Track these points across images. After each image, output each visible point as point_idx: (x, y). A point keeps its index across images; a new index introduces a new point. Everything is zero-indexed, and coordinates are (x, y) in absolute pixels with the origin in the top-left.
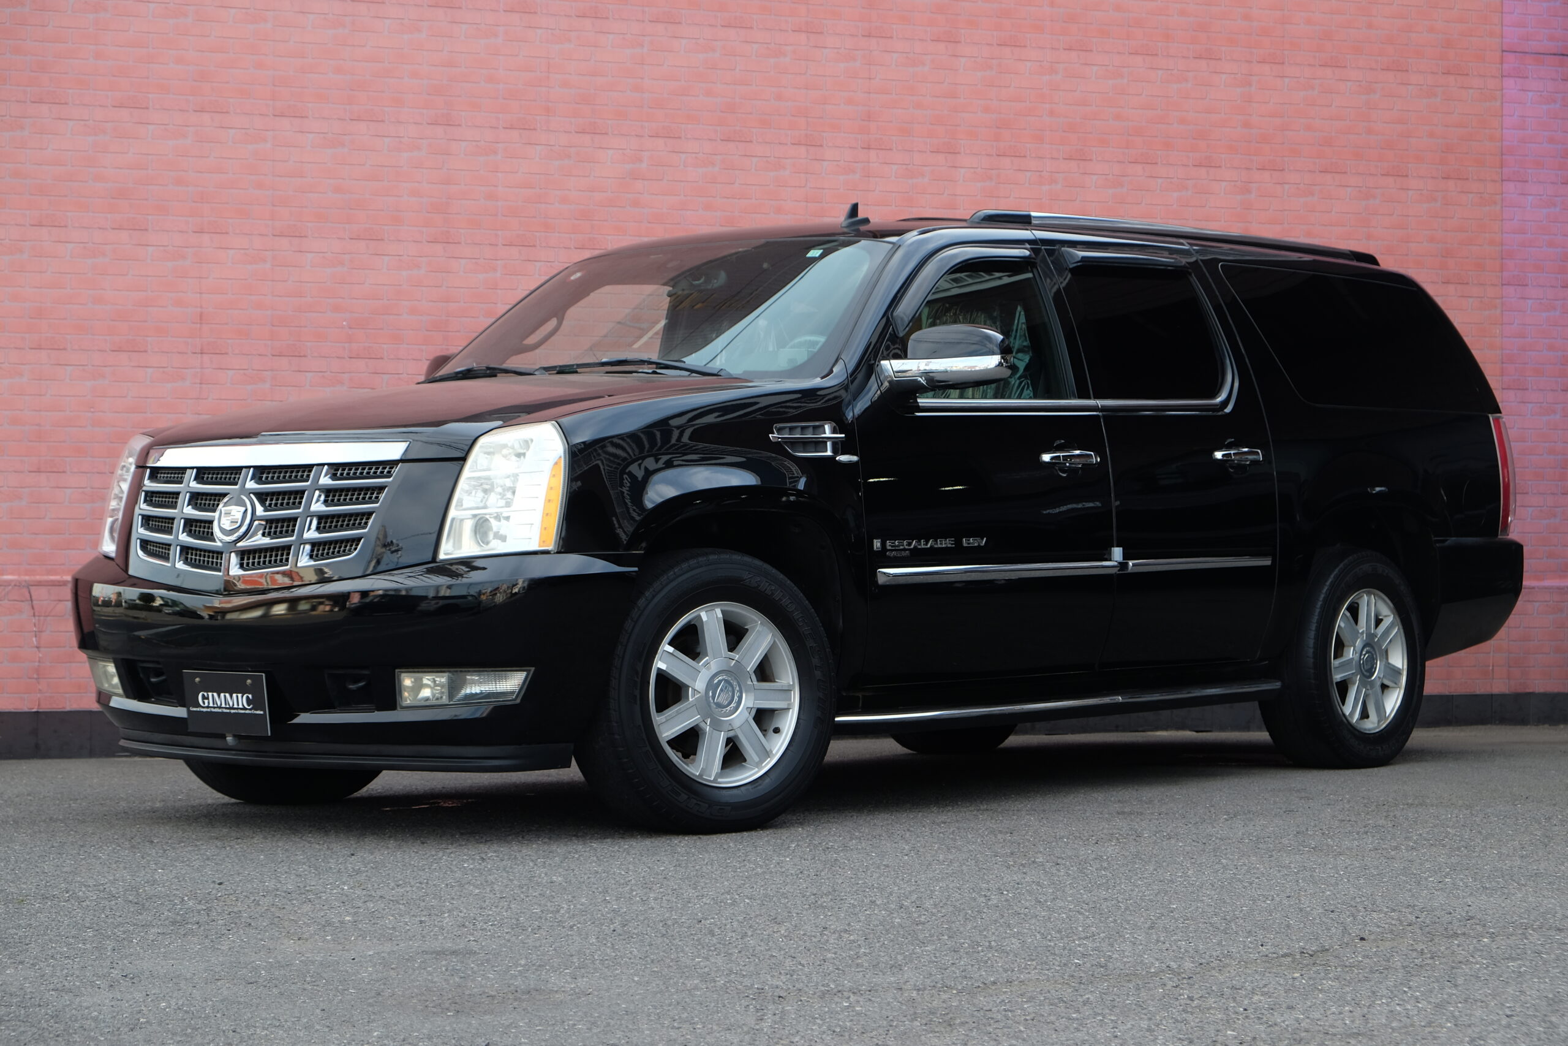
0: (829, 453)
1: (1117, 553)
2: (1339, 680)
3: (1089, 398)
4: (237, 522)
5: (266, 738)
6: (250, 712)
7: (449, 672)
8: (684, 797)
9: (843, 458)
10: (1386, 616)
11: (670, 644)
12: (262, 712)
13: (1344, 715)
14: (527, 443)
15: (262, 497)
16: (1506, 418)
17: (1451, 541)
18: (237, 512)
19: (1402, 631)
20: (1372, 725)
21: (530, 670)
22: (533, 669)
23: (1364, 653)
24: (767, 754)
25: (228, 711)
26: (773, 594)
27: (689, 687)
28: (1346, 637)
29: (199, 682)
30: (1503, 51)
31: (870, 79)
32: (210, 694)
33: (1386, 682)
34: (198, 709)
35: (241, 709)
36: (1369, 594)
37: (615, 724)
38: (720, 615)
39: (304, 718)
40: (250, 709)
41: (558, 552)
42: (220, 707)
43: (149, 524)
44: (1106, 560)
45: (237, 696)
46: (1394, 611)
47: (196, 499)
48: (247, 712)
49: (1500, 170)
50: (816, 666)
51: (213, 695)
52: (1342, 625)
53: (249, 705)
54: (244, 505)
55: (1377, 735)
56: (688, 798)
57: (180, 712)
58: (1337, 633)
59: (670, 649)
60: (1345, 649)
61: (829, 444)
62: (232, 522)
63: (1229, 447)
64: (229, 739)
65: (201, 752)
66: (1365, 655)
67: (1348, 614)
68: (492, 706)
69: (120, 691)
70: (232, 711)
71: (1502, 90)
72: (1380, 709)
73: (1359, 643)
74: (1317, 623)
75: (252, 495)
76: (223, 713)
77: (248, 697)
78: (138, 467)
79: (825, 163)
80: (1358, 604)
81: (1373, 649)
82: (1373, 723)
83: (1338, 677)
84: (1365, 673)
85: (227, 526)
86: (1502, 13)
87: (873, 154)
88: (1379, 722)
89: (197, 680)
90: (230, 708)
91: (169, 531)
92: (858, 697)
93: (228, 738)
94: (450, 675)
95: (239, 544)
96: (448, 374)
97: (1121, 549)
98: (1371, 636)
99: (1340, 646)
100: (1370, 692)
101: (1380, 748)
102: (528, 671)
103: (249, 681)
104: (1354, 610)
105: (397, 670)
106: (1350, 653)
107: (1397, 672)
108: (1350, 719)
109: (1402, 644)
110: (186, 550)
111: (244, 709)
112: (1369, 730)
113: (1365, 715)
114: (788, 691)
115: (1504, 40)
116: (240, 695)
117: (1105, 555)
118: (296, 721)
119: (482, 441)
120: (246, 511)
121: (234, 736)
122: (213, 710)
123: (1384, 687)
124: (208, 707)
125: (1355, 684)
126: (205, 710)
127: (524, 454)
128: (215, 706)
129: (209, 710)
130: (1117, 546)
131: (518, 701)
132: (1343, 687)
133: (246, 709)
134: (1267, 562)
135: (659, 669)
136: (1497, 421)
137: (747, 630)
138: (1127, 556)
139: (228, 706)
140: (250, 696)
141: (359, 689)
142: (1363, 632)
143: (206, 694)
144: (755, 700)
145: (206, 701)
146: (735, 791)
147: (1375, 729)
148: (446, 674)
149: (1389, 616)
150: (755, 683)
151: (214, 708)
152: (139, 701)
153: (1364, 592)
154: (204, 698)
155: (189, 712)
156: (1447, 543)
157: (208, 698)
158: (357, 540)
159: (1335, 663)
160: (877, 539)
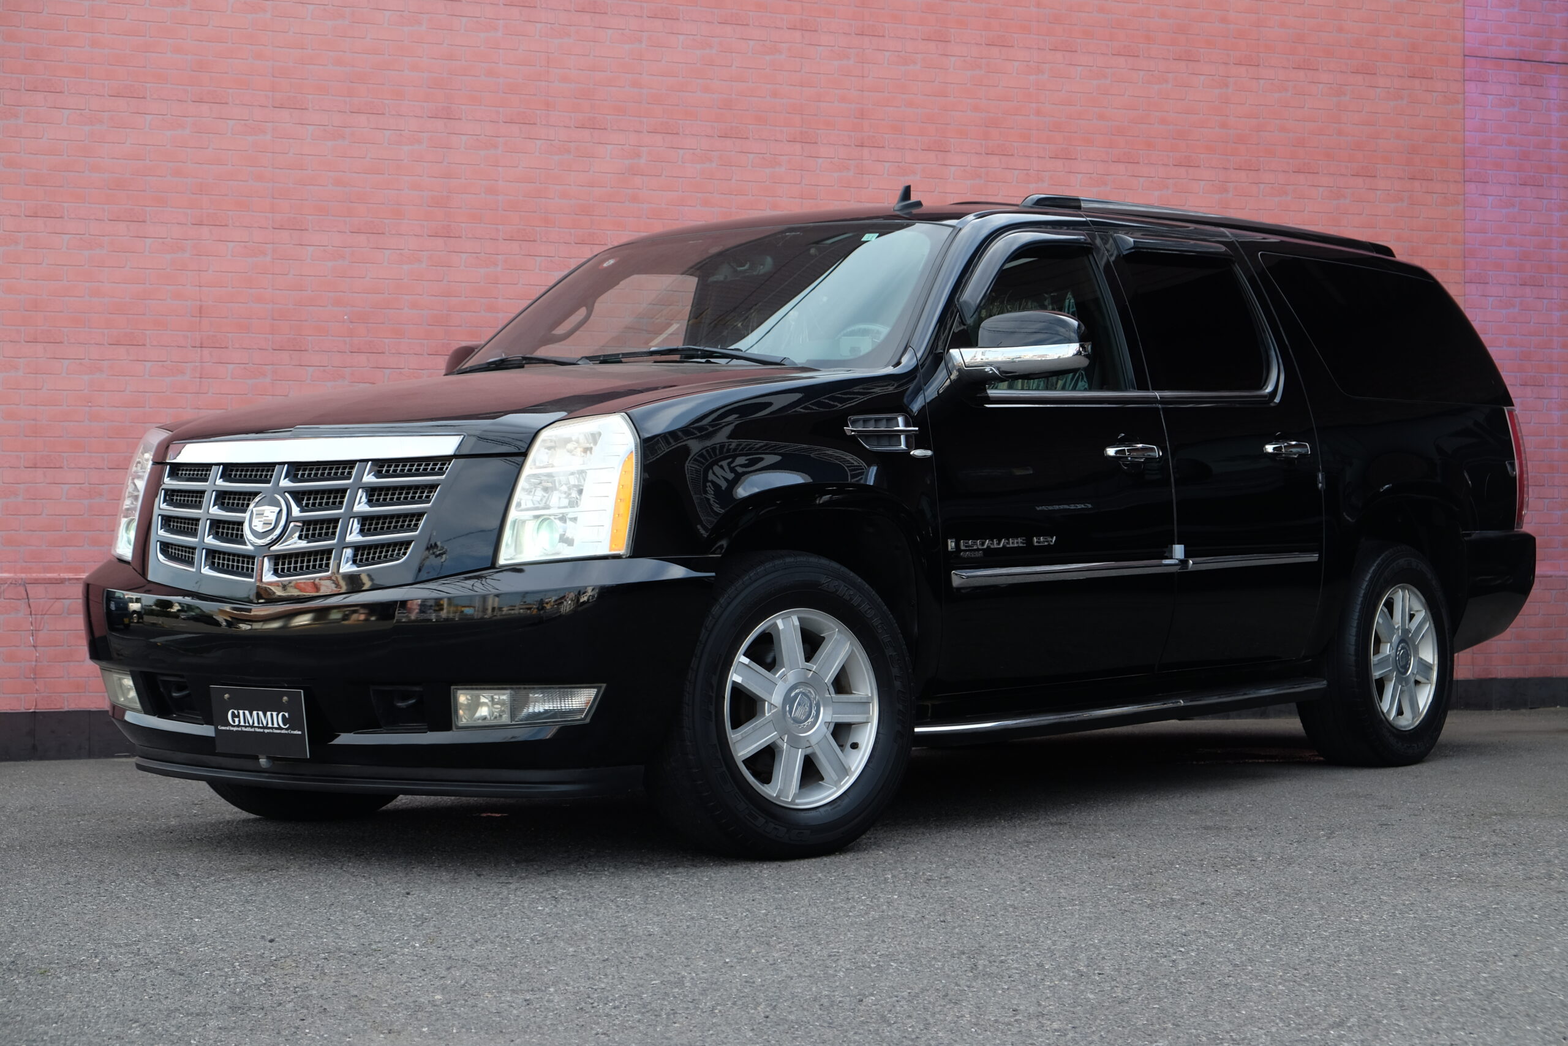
0: (903, 446)
1: (1179, 551)
2: (1377, 677)
3: (1147, 389)
4: (271, 524)
5: (305, 760)
6: (287, 732)
7: (512, 689)
8: (761, 820)
9: (917, 453)
10: (1417, 611)
11: (745, 655)
12: (300, 733)
13: (1382, 712)
14: (595, 437)
15: (298, 496)
16: (1517, 409)
17: (1476, 535)
18: (270, 513)
19: (1433, 626)
20: (1407, 722)
21: (601, 687)
22: (604, 685)
23: (1399, 649)
24: (845, 771)
25: (262, 730)
26: (851, 599)
27: (765, 701)
28: (1383, 634)
29: (228, 698)
30: (1465, 56)
31: (863, 77)
32: (241, 712)
33: (1419, 678)
34: (228, 728)
35: (276, 728)
36: (1403, 589)
37: (689, 744)
38: (797, 623)
39: (345, 739)
40: (286, 729)
41: (630, 557)
42: (252, 727)
43: (170, 525)
44: (1167, 558)
45: (272, 715)
46: (1426, 606)
47: (223, 498)
48: (283, 731)
49: (1462, 171)
50: (895, 676)
51: (244, 713)
52: (1381, 621)
53: (285, 725)
54: (278, 504)
55: (1407, 733)
56: (766, 822)
57: (207, 730)
58: (1376, 630)
59: (746, 660)
60: (1382, 645)
61: (903, 438)
62: (264, 524)
63: (1277, 442)
64: (263, 761)
65: (230, 774)
66: (1400, 651)
67: (1386, 610)
68: (557, 727)
69: (138, 706)
70: (266, 731)
71: (1464, 94)
72: (1414, 704)
73: (1395, 639)
74: (1358, 619)
75: (287, 494)
76: (255, 732)
77: (284, 716)
78: (155, 463)
79: (820, 160)
80: (1393, 599)
81: (1407, 644)
82: (1408, 720)
83: (1376, 674)
84: (1401, 669)
85: (260, 528)
86: (1464, 18)
87: (866, 151)
88: (1413, 718)
89: (227, 696)
90: (263, 728)
91: (194, 533)
92: (928, 706)
93: (260, 760)
94: (512, 692)
95: (272, 548)
96: (479, 365)
97: (1183, 546)
98: (1406, 631)
99: (1378, 641)
100: (1405, 688)
101: (1416, 746)
102: (599, 688)
103: (285, 698)
104: (1390, 605)
105: (452, 687)
106: (1387, 649)
107: (1428, 667)
108: (1387, 717)
109: (1433, 639)
110: (212, 553)
111: (280, 728)
112: (1405, 727)
113: (1400, 712)
114: (866, 703)
115: (1466, 45)
116: (275, 714)
117: (1165, 552)
118: (337, 741)
119: (544, 435)
120: (281, 511)
121: (268, 758)
122: (244, 729)
123: (1417, 682)
124: (238, 726)
125: (1392, 681)
126: (235, 729)
127: (591, 449)
128: (247, 724)
129: (240, 729)
130: (1178, 544)
131: (588, 720)
132: (1381, 684)
133: (282, 729)
134: (1314, 557)
135: (734, 683)
136: (1511, 413)
137: (824, 638)
138: (1188, 554)
139: (261, 725)
140: (287, 714)
141: (409, 707)
142: (1398, 628)
143: (236, 712)
144: (833, 714)
145: (237, 720)
146: (813, 813)
147: (1409, 726)
148: (508, 692)
149: (1420, 611)
150: (833, 695)
151: (246, 727)
152: (159, 717)
153: (1399, 587)
154: (234, 716)
155: (217, 730)
156: (1473, 537)
157: (238, 716)
158: (407, 543)
159: (1374, 659)
160: (951, 538)
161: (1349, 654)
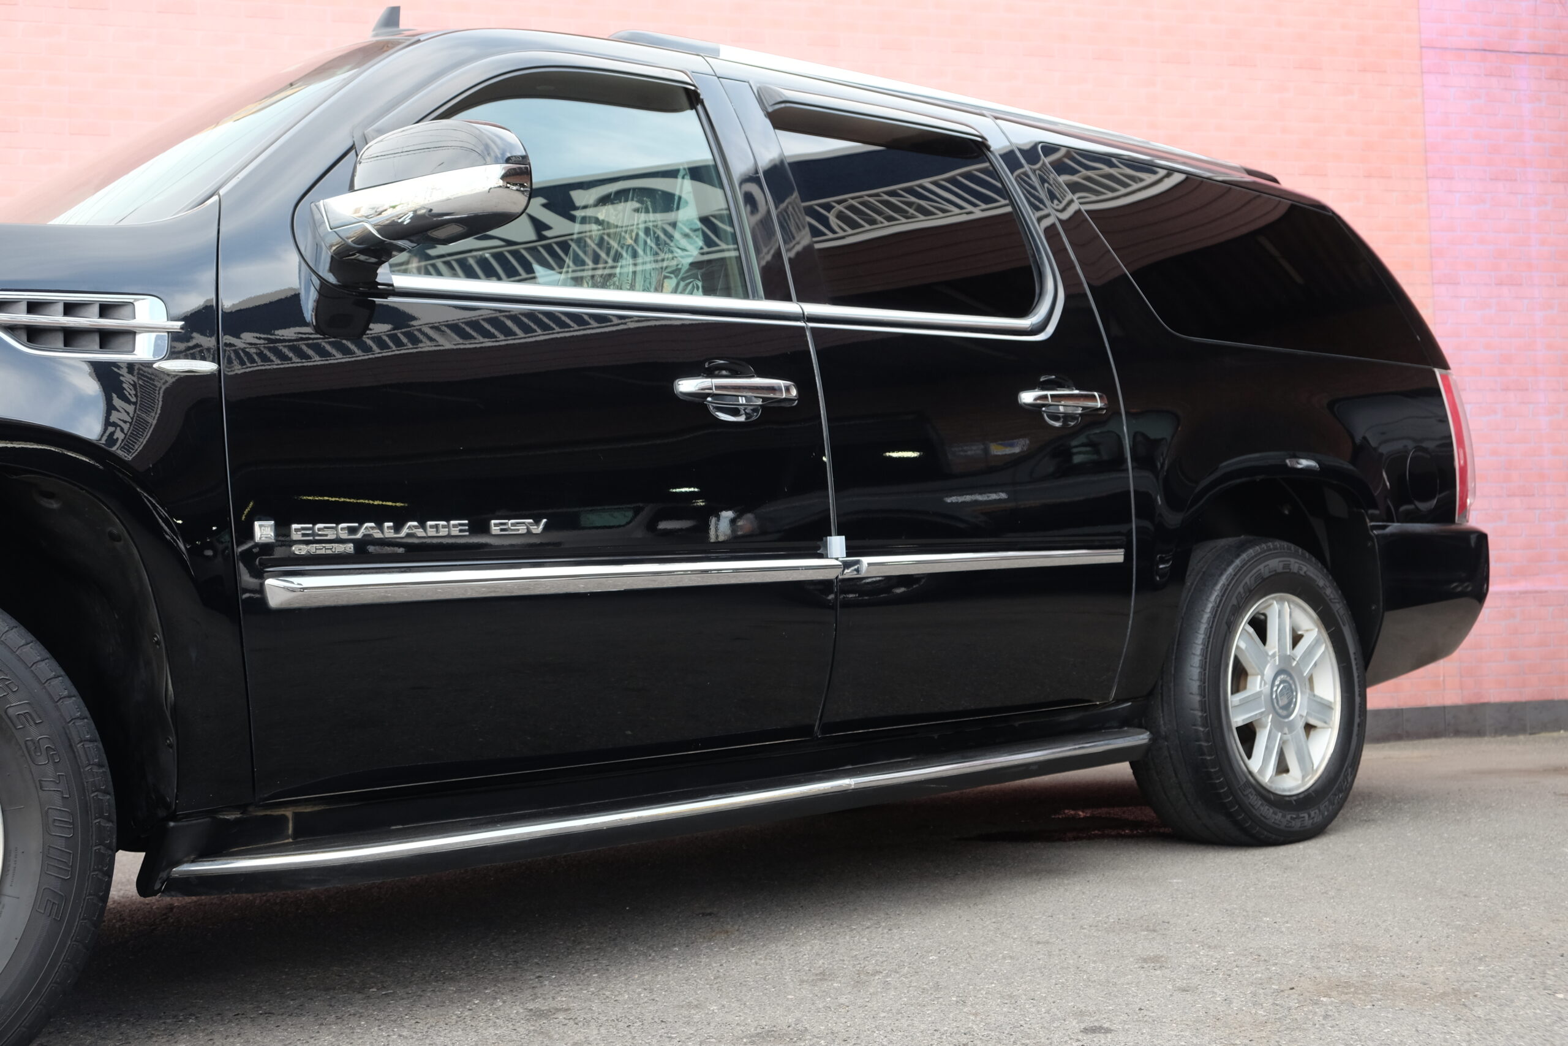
1: (837, 544)
2: (1240, 724)
3: (787, 298)
9: (182, 365)
10: (1307, 631)
13: (1250, 773)
16: (1454, 374)
17: (1394, 527)
19: (1331, 649)
20: (1294, 783)
23: (1277, 683)
28: (1248, 663)
30: (1421, 47)
33: (1312, 722)
36: (1281, 601)
44: (816, 557)
46: (1319, 622)
49: (1424, 167)
52: (1243, 645)
55: (1301, 796)
58: (1236, 658)
60: (1250, 679)
63: (1044, 386)
66: (1278, 686)
67: (1251, 630)
71: (1423, 86)
72: (1304, 759)
73: (1269, 671)
74: (1203, 644)
80: (1265, 615)
81: (1291, 676)
82: (1296, 779)
83: (1238, 719)
84: (1280, 711)
88: (1304, 777)
97: (844, 537)
98: (1287, 659)
99: (1241, 674)
100: (1288, 737)
101: (1306, 815)
104: (1260, 626)
106: (1256, 685)
107: (1328, 707)
108: (1259, 778)
109: (1332, 668)
112: (1290, 790)
113: (1282, 768)
115: (1422, 35)
117: (819, 548)
123: (1309, 728)
125: (1265, 727)
130: (837, 535)
132: (1248, 734)
134: (1116, 556)
136: (1445, 378)
138: (851, 551)
142: (1274, 655)
147: (1298, 787)
149: (1311, 630)
153: (1273, 598)
156: (1388, 530)
159: (1234, 700)
161: (1191, 694)
